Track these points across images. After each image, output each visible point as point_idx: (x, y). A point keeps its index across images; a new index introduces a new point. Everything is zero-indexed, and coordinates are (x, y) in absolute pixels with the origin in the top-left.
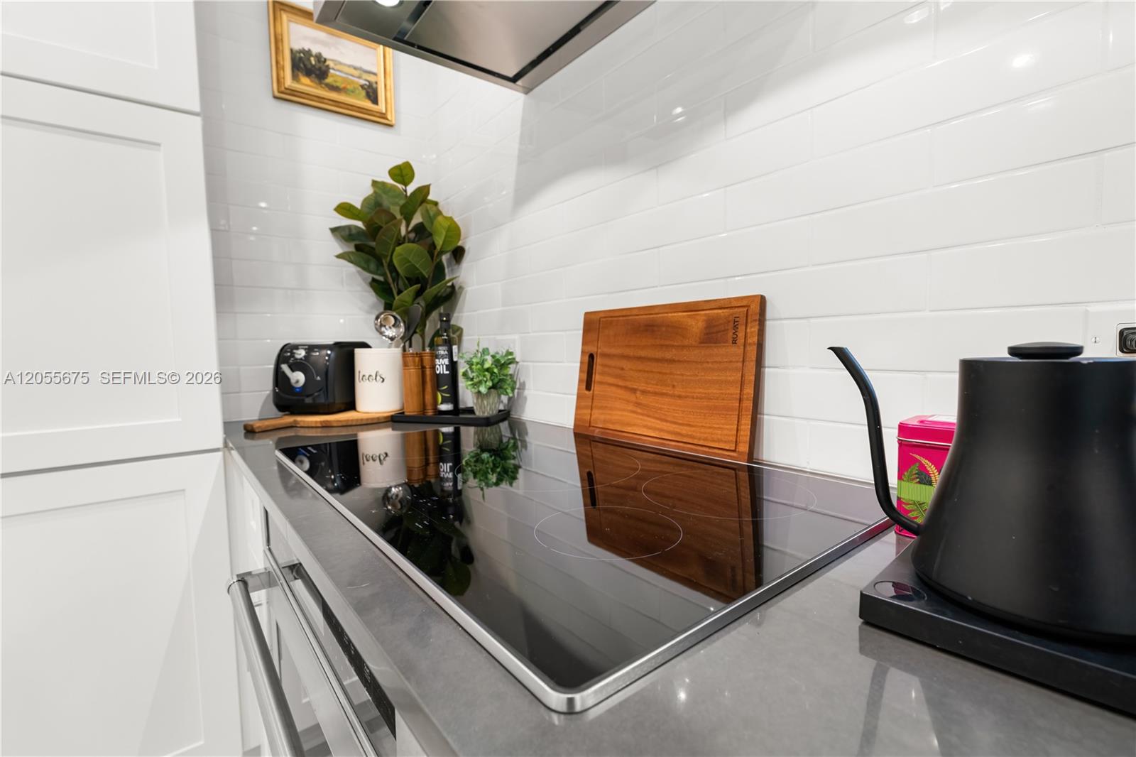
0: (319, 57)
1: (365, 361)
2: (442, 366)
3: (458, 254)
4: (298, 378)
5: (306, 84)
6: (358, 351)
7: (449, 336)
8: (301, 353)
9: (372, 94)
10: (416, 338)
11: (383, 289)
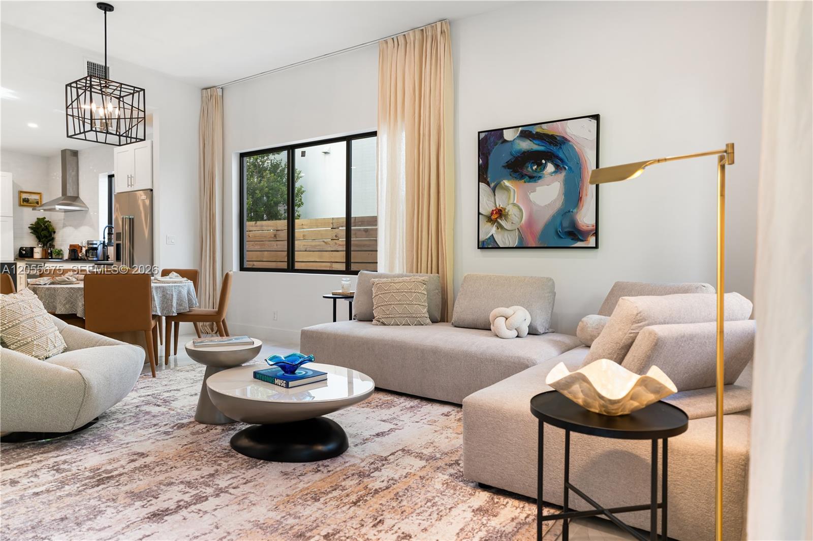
0: (28, 199)
1: (35, 250)
2: (49, 251)
3: (54, 232)
4: (24, 252)
5: (25, 203)
6: (34, 249)
7: (52, 246)
8: (24, 249)
9: (37, 203)
10: (45, 247)
11: (38, 237)
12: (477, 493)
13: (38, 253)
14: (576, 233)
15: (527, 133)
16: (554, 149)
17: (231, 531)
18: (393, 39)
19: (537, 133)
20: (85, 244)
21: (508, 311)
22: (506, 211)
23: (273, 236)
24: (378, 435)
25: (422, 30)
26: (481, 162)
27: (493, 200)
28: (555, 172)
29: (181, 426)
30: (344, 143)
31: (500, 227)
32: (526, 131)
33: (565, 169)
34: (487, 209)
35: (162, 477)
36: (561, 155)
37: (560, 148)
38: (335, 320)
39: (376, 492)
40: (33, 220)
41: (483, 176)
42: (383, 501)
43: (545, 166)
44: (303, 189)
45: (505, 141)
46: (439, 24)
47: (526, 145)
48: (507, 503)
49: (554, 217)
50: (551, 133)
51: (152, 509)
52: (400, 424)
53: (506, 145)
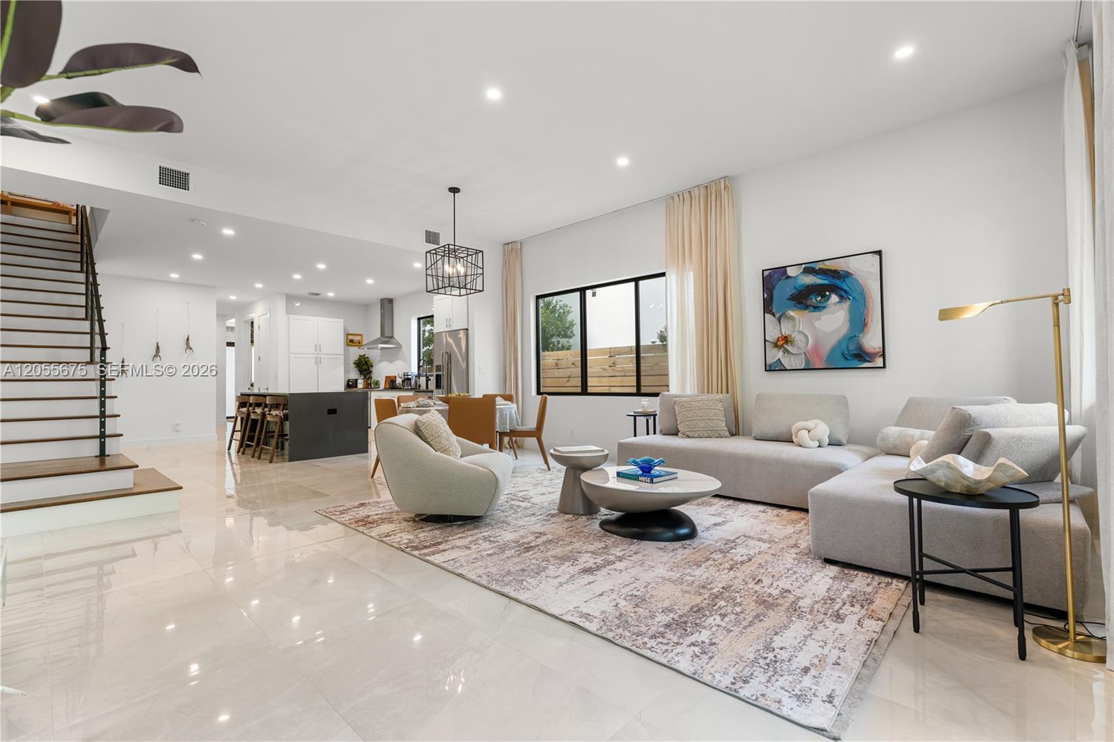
0: (353, 339)
1: (359, 381)
2: (369, 382)
3: (372, 366)
5: (351, 344)
7: (370, 378)
8: (351, 380)
9: (359, 343)
10: (366, 378)
11: (360, 371)
12: (827, 567)
13: (361, 384)
14: (863, 355)
15: (809, 269)
16: (837, 282)
17: (650, 582)
18: (678, 195)
19: (819, 269)
20: (401, 374)
21: (810, 424)
22: (792, 337)
23: (554, 364)
24: (715, 525)
25: (707, 187)
26: (766, 295)
27: (779, 328)
28: (839, 302)
29: (553, 516)
30: (633, 284)
31: (786, 351)
32: (808, 268)
33: (850, 299)
34: (773, 334)
35: (569, 548)
36: (845, 287)
37: (844, 281)
38: (635, 436)
39: (742, 563)
40: (357, 358)
41: (768, 306)
42: (752, 568)
43: (829, 298)
44: (574, 323)
45: (789, 277)
46: (722, 181)
47: (810, 280)
48: (857, 574)
49: (840, 342)
50: (833, 269)
51: (581, 567)
52: (728, 517)
53: (789, 280)
